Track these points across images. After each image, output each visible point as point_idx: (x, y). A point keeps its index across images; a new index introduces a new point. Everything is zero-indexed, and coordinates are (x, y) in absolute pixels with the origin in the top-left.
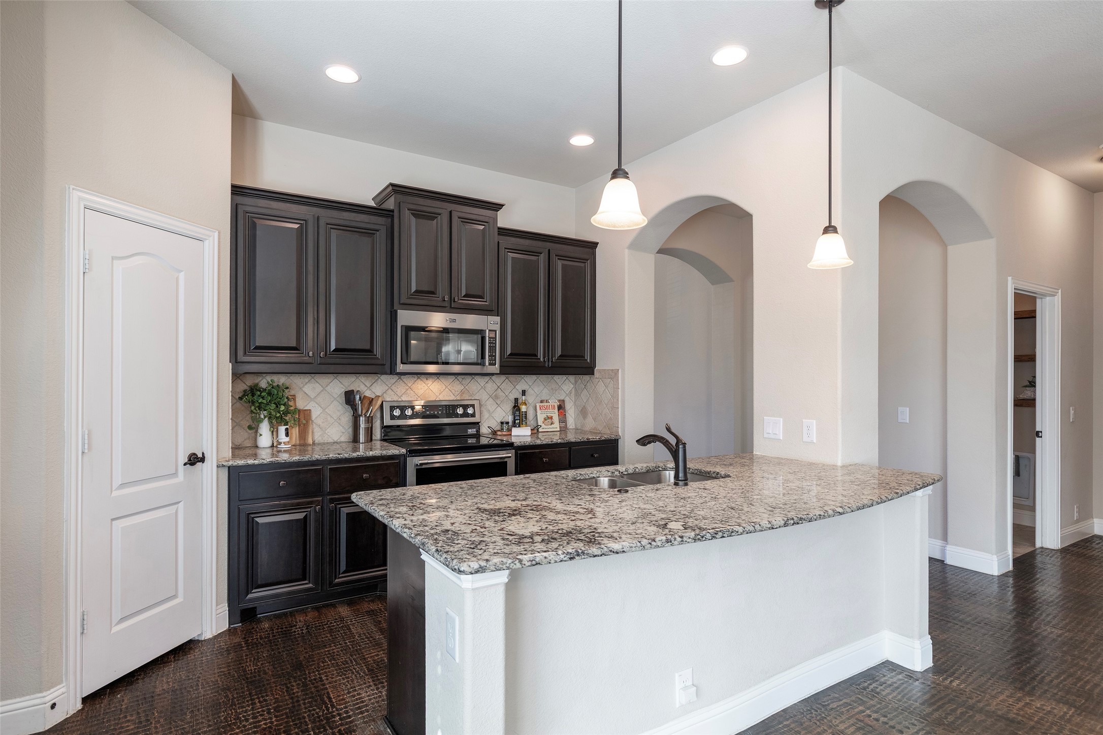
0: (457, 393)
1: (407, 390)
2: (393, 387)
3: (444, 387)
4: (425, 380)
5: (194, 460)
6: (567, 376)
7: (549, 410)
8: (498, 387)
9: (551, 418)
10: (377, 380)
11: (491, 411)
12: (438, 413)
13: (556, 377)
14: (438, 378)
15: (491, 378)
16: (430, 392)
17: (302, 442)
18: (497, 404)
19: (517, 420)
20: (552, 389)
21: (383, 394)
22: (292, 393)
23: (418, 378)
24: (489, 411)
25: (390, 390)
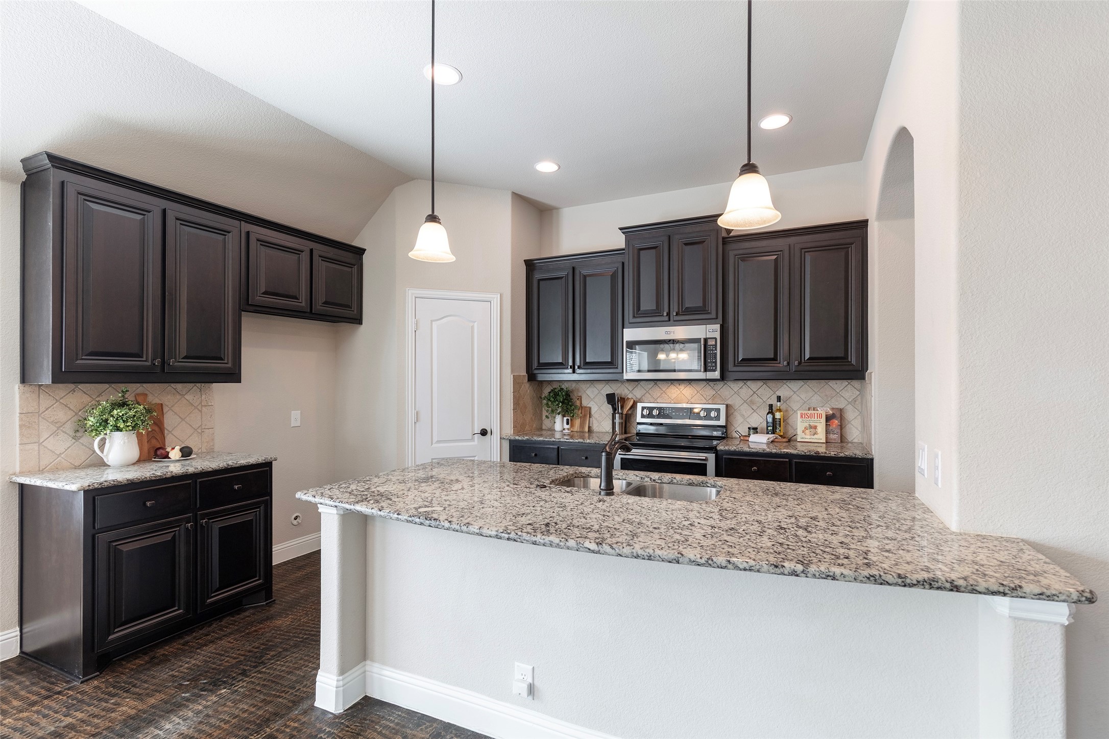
0: (709, 398)
1: (662, 394)
2: (650, 392)
3: (696, 392)
4: (678, 385)
5: (484, 433)
6: (849, 381)
7: (813, 419)
8: (754, 393)
9: (815, 427)
10: (638, 385)
11: (746, 416)
12: (683, 414)
13: (832, 383)
14: (690, 384)
15: (745, 383)
16: (683, 396)
17: (581, 430)
18: (753, 409)
19: (770, 426)
20: (826, 396)
21: (642, 397)
22: (580, 394)
23: (672, 384)
24: (744, 415)
25: (647, 394)
